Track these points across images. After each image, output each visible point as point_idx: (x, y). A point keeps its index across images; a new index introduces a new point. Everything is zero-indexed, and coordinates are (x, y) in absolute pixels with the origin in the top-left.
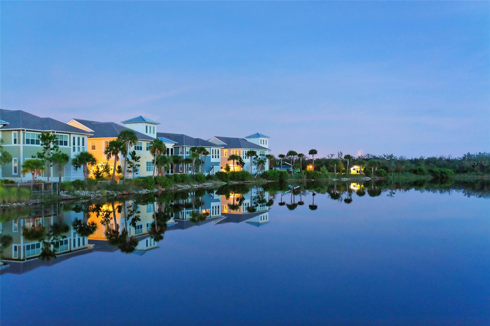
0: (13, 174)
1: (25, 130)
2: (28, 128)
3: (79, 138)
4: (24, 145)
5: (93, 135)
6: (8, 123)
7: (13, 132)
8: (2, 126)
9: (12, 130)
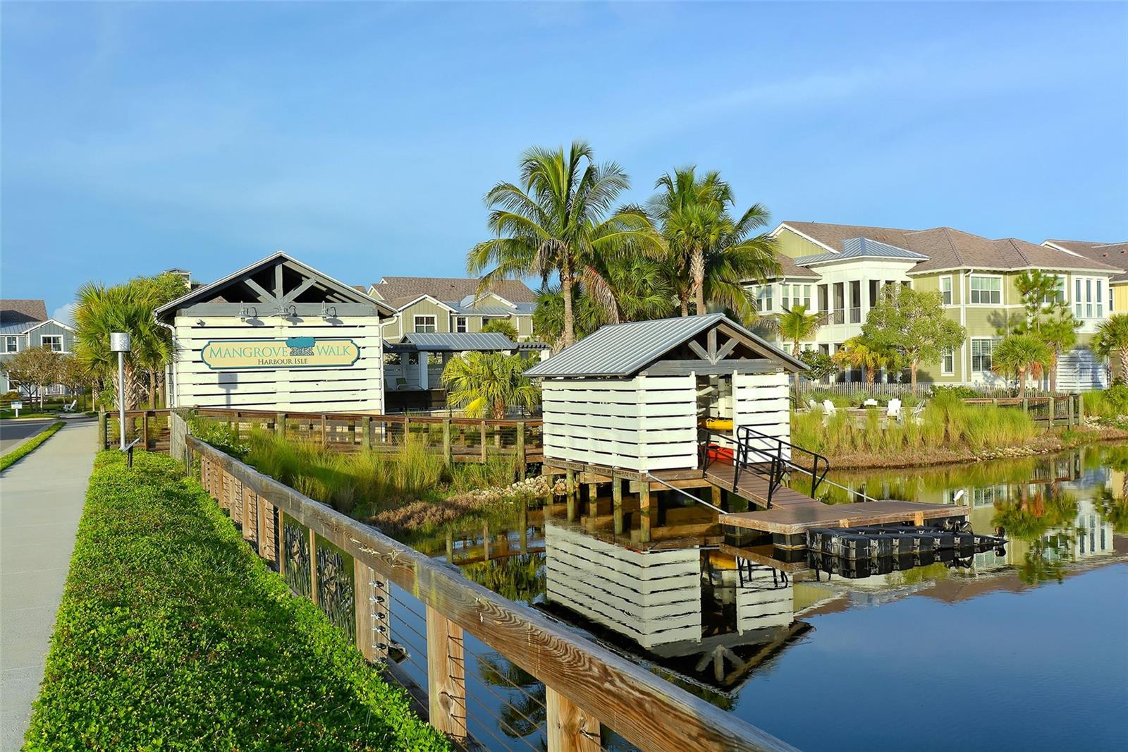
0: (942, 375)
1: (972, 271)
2: (977, 266)
3: (1088, 282)
4: (968, 306)
5: (1125, 272)
6: (926, 258)
7: (941, 277)
8: (915, 264)
9: (941, 273)
